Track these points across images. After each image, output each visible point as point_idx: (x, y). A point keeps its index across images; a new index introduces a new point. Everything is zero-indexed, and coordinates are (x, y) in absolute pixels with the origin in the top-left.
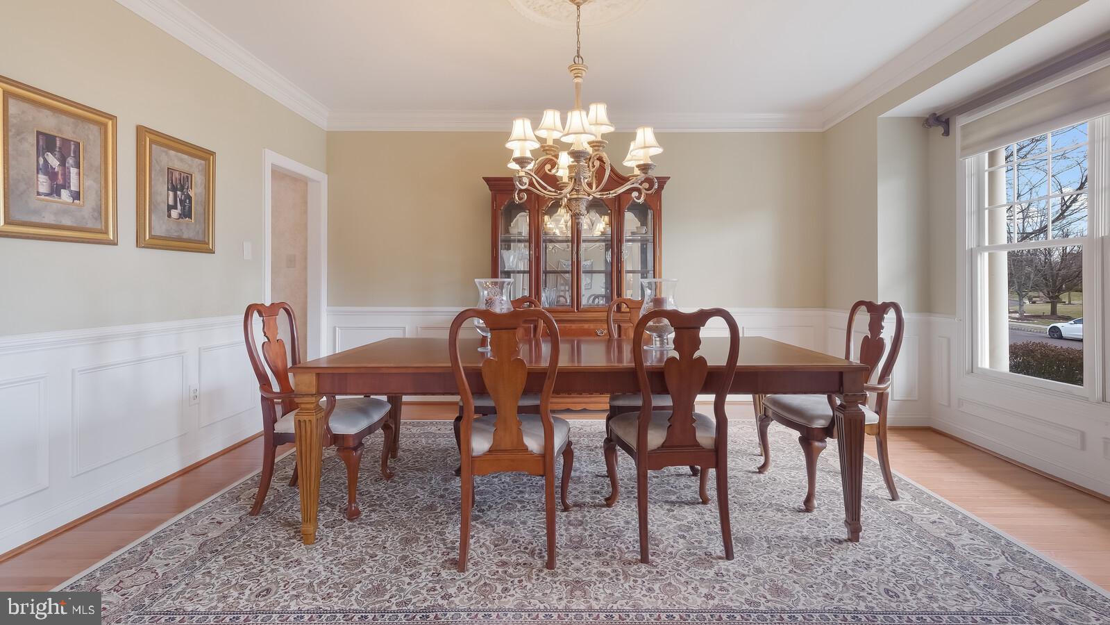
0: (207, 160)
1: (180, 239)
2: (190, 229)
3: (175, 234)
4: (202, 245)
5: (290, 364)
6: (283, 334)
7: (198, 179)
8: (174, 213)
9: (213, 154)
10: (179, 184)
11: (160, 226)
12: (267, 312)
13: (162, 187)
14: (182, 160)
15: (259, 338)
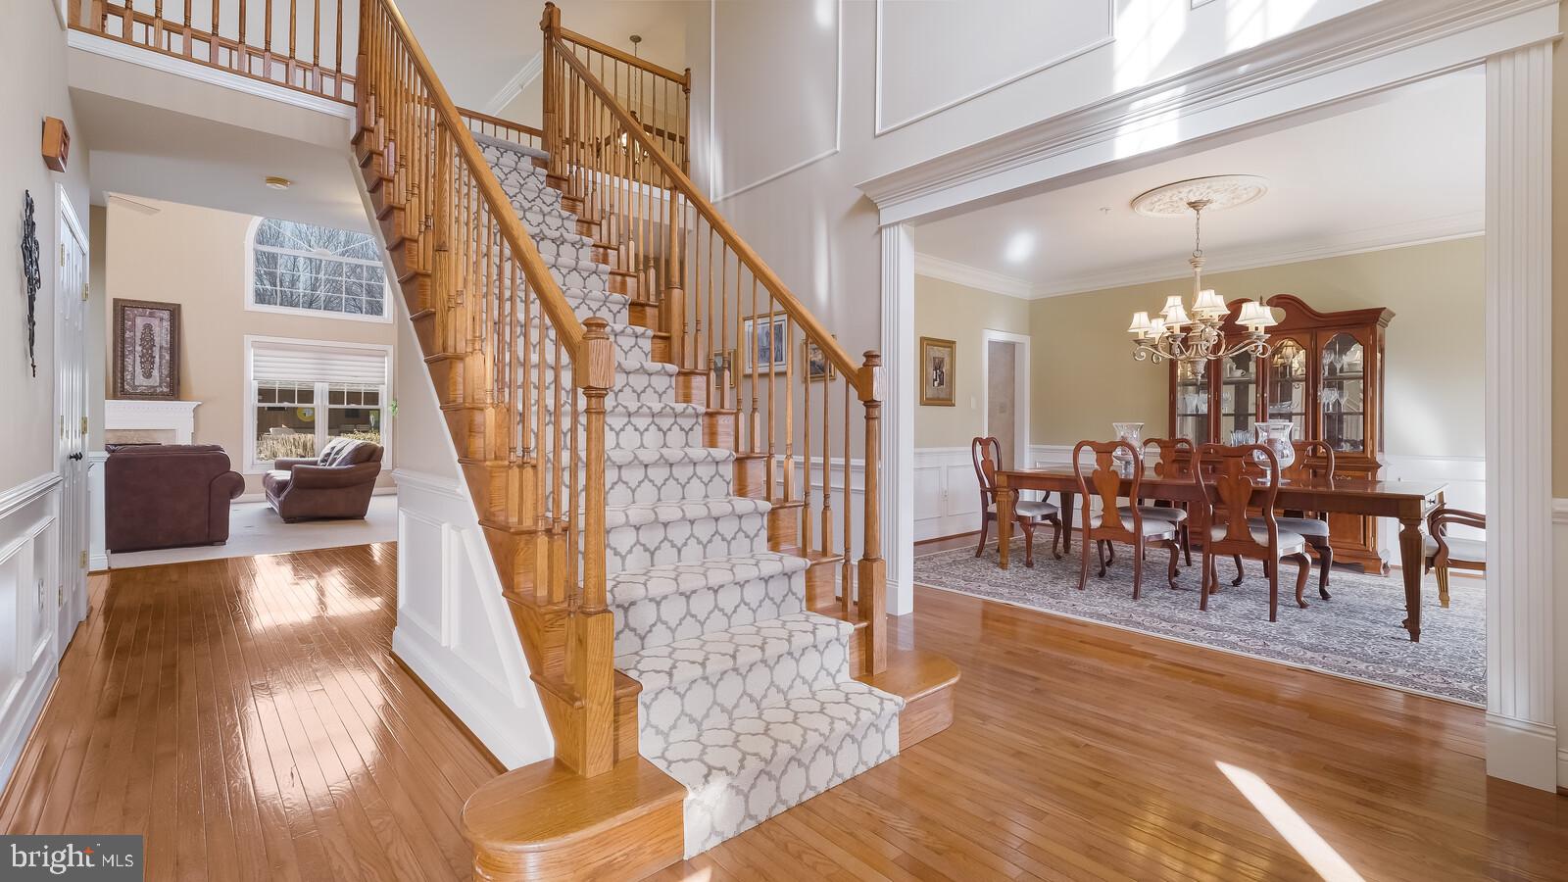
0: (951, 347)
1: (938, 399)
2: (943, 394)
3: (936, 396)
4: (948, 402)
5: (996, 469)
6: (993, 457)
7: (947, 361)
8: (936, 383)
9: (954, 342)
10: (938, 367)
11: (930, 393)
12: (984, 443)
13: (931, 369)
14: (939, 351)
15: (980, 458)
